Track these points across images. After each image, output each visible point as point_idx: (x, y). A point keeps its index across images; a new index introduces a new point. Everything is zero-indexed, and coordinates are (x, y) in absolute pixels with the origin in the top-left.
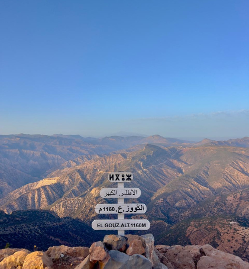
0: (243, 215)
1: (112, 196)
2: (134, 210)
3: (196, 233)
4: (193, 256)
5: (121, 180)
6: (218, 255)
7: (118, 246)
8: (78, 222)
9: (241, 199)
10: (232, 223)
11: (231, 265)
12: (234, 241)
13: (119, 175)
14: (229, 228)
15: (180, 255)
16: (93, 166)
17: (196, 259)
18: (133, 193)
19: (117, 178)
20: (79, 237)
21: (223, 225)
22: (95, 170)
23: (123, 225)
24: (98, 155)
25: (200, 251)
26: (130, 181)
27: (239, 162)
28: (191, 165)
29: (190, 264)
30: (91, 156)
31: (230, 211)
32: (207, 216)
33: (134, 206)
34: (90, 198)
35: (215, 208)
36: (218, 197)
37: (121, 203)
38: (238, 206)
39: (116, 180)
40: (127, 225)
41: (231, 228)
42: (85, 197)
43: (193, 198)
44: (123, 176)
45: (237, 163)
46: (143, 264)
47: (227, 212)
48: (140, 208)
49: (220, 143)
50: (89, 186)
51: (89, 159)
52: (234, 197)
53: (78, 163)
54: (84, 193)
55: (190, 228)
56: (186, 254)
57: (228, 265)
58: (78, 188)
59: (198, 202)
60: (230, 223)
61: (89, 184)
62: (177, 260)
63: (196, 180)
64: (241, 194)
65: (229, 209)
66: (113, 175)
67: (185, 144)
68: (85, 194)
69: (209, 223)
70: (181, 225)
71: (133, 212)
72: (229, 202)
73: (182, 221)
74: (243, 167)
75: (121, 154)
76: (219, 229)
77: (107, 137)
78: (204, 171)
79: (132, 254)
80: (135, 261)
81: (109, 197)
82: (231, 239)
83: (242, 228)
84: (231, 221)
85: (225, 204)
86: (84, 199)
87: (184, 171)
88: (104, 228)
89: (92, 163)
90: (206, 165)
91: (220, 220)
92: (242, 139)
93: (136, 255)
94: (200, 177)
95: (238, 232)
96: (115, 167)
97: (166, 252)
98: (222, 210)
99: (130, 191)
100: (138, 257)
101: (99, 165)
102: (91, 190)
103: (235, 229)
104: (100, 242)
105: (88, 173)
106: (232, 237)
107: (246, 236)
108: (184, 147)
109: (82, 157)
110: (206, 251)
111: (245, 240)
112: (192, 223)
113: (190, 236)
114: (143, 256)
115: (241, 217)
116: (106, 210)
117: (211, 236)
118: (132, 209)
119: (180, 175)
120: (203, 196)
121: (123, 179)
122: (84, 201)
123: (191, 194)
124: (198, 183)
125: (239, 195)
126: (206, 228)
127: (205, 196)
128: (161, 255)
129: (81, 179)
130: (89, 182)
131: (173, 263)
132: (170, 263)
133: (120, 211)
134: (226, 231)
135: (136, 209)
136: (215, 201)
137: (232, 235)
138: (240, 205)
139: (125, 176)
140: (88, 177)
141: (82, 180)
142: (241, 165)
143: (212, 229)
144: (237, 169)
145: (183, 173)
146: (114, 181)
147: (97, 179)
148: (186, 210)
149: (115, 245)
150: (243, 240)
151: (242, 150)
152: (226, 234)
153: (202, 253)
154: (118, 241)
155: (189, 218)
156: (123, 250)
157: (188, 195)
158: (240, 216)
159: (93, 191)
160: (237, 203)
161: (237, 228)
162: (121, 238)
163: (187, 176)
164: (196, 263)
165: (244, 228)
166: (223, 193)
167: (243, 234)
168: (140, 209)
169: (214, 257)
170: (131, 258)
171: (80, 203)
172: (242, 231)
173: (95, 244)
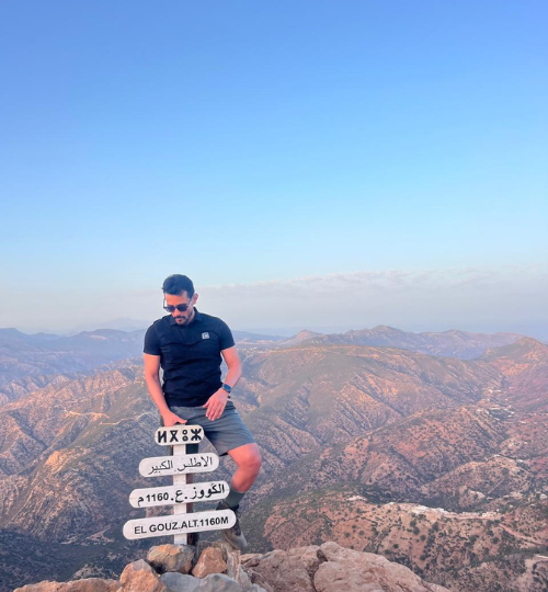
0: (374, 480)
1: (164, 473)
2: (206, 494)
3: (283, 528)
4: (306, 564)
5: (181, 441)
6: (349, 558)
7: (177, 563)
8: (15, 535)
9: (370, 449)
10: (354, 498)
11: (371, 571)
12: (356, 536)
13: (176, 432)
14: (347, 510)
15: (284, 566)
16: (51, 401)
17: (312, 570)
18: (203, 463)
19: (174, 437)
20: (17, 569)
21: (336, 505)
22: (56, 410)
23: (184, 525)
24: (64, 375)
25: (318, 555)
26: (198, 441)
27: (368, 376)
28: (274, 386)
29: (302, 580)
30: (45, 378)
31: (350, 475)
32: (306, 490)
33: (206, 486)
34: (44, 475)
35: (322, 473)
36: (327, 450)
37: (180, 483)
38: (365, 463)
39: (171, 441)
40: (192, 524)
41: (351, 510)
42: (32, 474)
43: (278, 456)
44: (185, 432)
45: (365, 379)
46: (226, 589)
47: (345, 477)
48: (217, 488)
49: (332, 338)
50: (42, 447)
51: (40, 385)
52: (358, 447)
53: (12, 396)
54: (29, 466)
55: (271, 518)
56: (293, 563)
57: (365, 572)
58: (15, 455)
59: (288, 463)
60: (351, 499)
61: (41, 442)
62: (278, 576)
63: (285, 417)
64: (371, 440)
65: (348, 472)
66: (165, 433)
67: (263, 342)
68: (33, 468)
69: (310, 504)
70: (253, 515)
71: (204, 499)
72: (348, 457)
73: (256, 505)
74: (374, 386)
75: (121, 370)
76: (329, 514)
77: (85, 332)
78: (301, 398)
79: (204, 575)
80: (211, 586)
81: (158, 474)
82: (350, 530)
83: (371, 506)
84: (351, 496)
85: (341, 462)
86: (30, 480)
87: (259, 399)
88: (149, 535)
89: (50, 395)
90: (305, 384)
91: (332, 496)
92: (373, 331)
93: (212, 575)
94: (292, 411)
95: (364, 515)
96: (107, 401)
97: (256, 565)
98: (334, 474)
99: (199, 460)
100: (217, 578)
101: (67, 397)
102: (47, 457)
103: (359, 511)
104: (141, 562)
105: (40, 419)
106: (354, 527)
107: (379, 522)
108: (260, 349)
109: (24, 382)
110: (329, 554)
111: (378, 529)
112: (276, 508)
113: (272, 535)
114: (224, 576)
115: (370, 486)
116: (152, 499)
117: (313, 529)
118: (202, 492)
119: (252, 409)
120: (298, 450)
121: (185, 439)
122: (29, 484)
123: (274, 447)
124: (290, 423)
125: (366, 443)
126: (303, 515)
127: (303, 449)
128: (251, 570)
129: (20, 432)
130: (41, 438)
131: (271, 583)
132: (266, 583)
133: (179, 498)
134: (342, 516)
135: (210, 491)
136: (322, 457)
137: (352, 522)
138: (369, 462)
139: (189, 432)
140: (39, 427)
141: (24, 435)
142: (371, 382)
143: (315, 516)
144: (363, 390)
145: (258, 405)
146: (168, 443)
147: (62, 431)
148: (264, 482)
149: (171, 563)
150: (374, 530)
151: (372, 352)
152: (342, 522)
153: (322, 557)
154: (177, 555)
155: (270, 497)
156: (187, 569)
157: (268, 451)
158: (368, 483)
159: (52, 460)
160: (362, 458)
161: (363, 509)
162: (183, 549)
163: (268, 410)
164: (312, 576)
165: (376, 506)
166: (336, 440)
167: (373, 519)
168: (217, 492)
169: (342, 562)
170: (203, 583)
171: (20, 490)
172: (371, 513)
173: (131, 566)
